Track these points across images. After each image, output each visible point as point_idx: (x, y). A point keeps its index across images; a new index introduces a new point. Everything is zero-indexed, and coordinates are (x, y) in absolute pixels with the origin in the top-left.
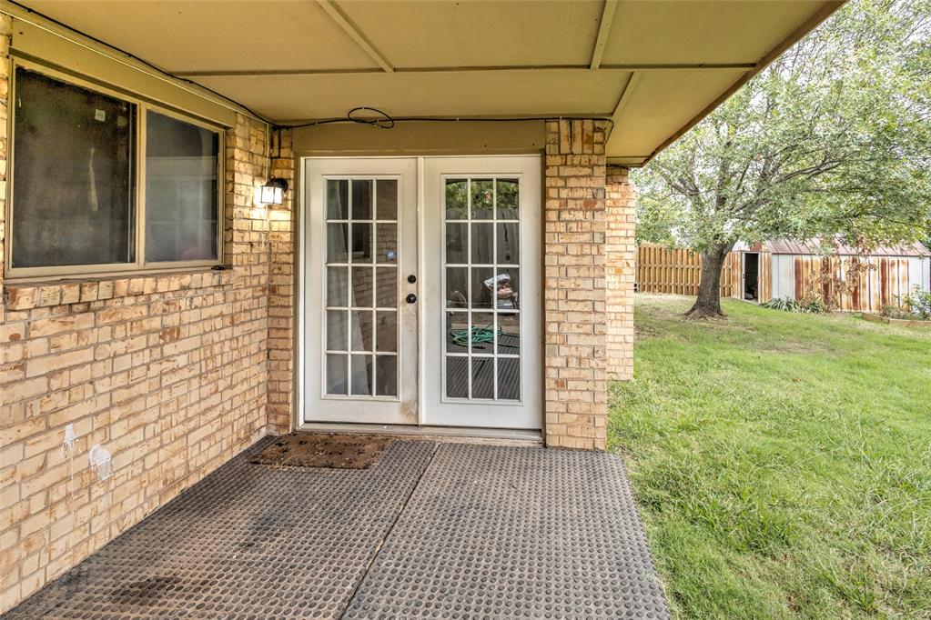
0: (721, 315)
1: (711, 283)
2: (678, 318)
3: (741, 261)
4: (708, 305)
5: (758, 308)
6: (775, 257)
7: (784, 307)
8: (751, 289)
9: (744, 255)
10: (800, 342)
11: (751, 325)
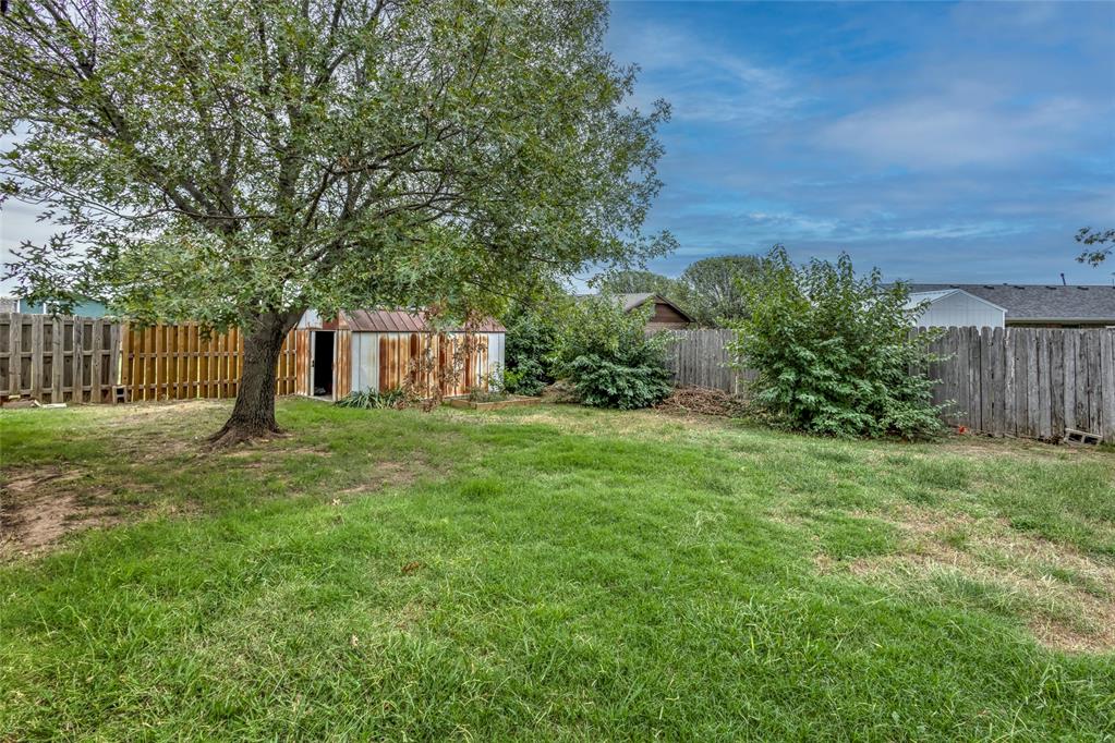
0: (276, 431)
1: (259, 380)
2: (192, 452)
3: (310, 342)
4: (252, 419)
5: (332, 409)
6: (356, 338)
7: (367, 402)
8: (323, 381)
9: (313, 334)
10: (394, 460)
11: (324, 440)
